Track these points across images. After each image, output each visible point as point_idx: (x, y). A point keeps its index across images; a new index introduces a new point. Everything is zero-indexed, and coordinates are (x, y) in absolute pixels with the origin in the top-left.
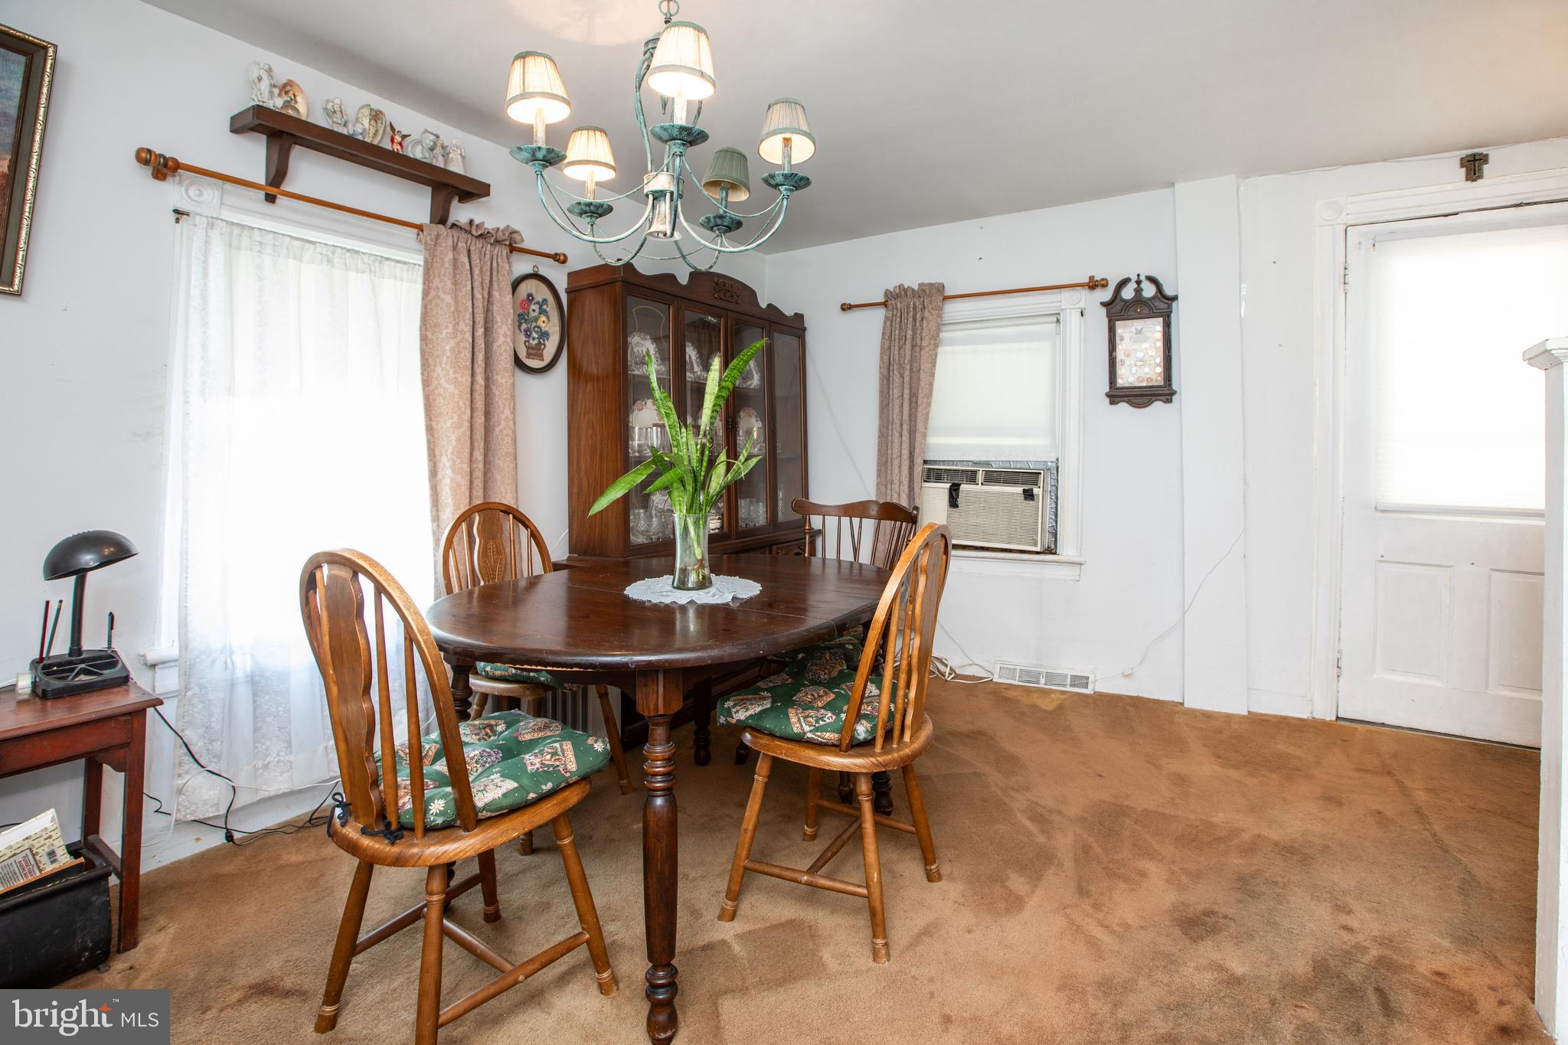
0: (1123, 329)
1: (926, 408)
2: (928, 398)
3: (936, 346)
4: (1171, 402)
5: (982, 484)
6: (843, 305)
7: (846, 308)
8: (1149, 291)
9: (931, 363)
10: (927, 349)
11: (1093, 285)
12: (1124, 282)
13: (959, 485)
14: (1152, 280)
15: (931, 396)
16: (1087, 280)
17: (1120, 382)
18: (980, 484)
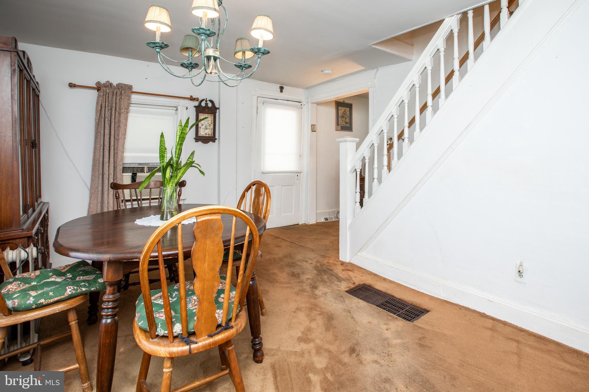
0: (202, 116)
1: (123, 140)
2: (124, 136)
3: (128, 113)
4: (215, 142)
5: (147, 173)
6: (69, 84)
7: (72, 86)
8: (210, 105)
9: (125, 120)
10: (124, 113)
11: (192, 99)
12: (202, 100)
13: (136, 174)
14: (211, 101)
15: (126, 135)
16: (189, 97)
17: (199, 135)
18: (146, 172)
